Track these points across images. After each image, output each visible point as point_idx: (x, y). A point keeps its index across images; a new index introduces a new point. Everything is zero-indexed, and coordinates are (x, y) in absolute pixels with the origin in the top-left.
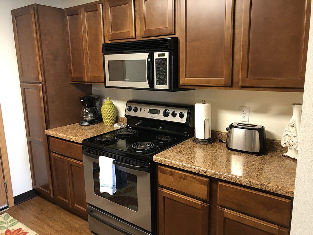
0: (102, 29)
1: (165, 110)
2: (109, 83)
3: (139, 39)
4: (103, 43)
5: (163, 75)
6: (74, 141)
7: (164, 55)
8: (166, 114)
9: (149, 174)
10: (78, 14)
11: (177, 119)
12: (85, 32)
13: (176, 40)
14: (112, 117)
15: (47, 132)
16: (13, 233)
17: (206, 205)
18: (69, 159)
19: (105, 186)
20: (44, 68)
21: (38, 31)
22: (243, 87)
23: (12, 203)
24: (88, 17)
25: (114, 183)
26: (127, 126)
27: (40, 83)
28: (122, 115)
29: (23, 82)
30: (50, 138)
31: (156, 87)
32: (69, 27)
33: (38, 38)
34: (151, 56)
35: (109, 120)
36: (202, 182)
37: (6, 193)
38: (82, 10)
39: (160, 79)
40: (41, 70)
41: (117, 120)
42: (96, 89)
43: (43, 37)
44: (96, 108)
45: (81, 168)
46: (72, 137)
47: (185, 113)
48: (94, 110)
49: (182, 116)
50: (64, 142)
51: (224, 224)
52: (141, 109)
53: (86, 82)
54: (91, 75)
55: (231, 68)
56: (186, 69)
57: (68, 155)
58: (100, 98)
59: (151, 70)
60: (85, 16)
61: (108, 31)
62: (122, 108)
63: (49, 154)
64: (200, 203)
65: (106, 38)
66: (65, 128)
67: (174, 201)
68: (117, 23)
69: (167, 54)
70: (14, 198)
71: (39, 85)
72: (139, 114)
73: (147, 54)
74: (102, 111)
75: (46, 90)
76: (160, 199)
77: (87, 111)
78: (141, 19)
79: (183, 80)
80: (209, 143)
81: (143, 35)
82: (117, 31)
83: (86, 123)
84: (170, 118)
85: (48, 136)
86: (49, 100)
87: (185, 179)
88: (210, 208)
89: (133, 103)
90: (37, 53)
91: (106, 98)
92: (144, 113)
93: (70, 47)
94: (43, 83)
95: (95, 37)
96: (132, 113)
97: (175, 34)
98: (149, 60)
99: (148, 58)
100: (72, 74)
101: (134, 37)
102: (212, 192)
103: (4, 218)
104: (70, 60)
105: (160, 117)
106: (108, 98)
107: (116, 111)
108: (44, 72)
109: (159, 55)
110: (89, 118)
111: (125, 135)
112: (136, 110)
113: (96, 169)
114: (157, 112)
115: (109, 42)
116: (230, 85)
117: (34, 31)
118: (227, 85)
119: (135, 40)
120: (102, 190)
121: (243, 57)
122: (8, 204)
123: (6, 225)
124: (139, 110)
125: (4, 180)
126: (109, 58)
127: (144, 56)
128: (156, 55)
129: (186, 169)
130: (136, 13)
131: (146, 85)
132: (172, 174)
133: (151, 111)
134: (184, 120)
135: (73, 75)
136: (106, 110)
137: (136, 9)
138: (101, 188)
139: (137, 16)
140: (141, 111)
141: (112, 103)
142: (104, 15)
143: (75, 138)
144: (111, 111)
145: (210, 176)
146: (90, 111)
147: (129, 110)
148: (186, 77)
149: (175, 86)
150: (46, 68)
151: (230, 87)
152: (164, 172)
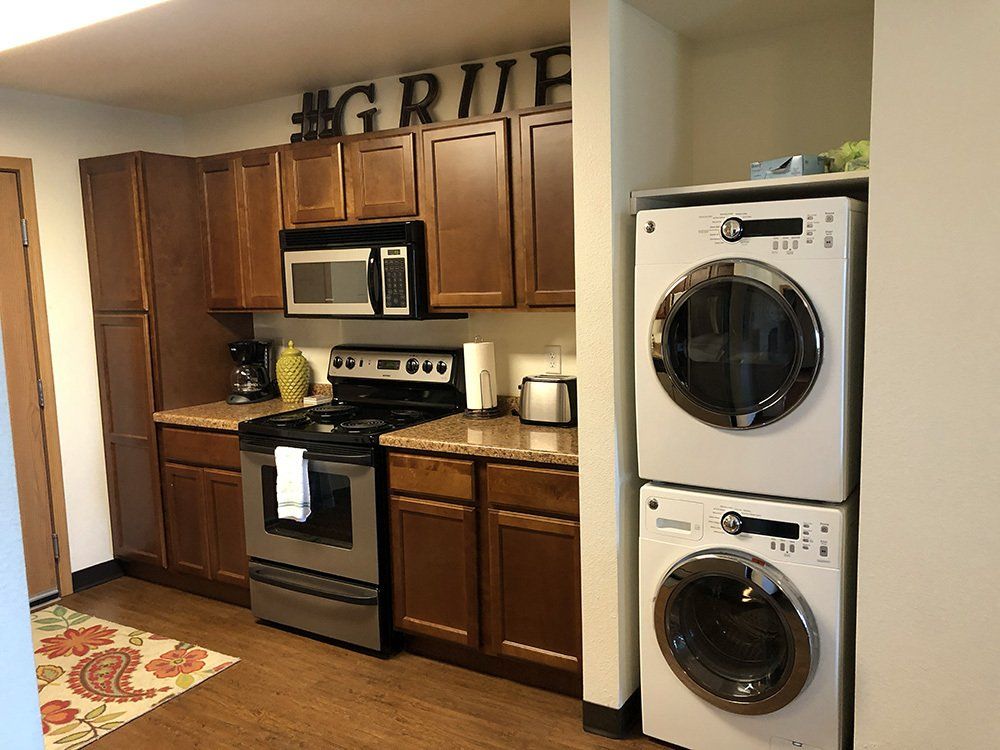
0: (279, 201)
1: (411, 361)
2: (294, 308)
3: (351, 222)
4: (281, 229)
5: (398, 288)
6: (221, 427)
7: (399, 252)
8: (412, 369)
9: (373, 469)
10: (227, 170)
11: (435, 377)
12: (241, 206)
13: (420, 227)
14: (299, 384)
15: (157, 417)
16: (83, 633)
17: (471, 509)
18: (207, 470)
19: (288, 504)
20: (153, 280)
21: (143, 206)
22: (533, 307)
23: (68, 588)
24: (250, 177)
25: (305, 498)
26: (333, 400)
27: (145, 312)
28: (323, 380)
29: (99, 310)
30: (164, 429)
31: (387, 311)
32: (206, 195)
33: (144, 219)
34: (375, 255)
35: (294, 390)
36: (462, 470)
37: (57, 560)
38: (237, 163)
39: (393, 296)
40: (147, 284)
41: (310, 391)
42: (261, 327)
43: (152, 216)
44: (264, 366)
45: (236, 485)
46: (215, 421)
47: (449, 364)
48: (260, 370)
49: (442, 370)
50: (198, 433)
51: (501, 538)
52: (361, 362)
53: (244, 309)
54: (256, 294)
55: (511, 275)
56: (439, 276)
57: (206, 460)
58: (273, 346)
59: (376, 280)
60: (241, 174)
61: (292, 206)
62: (321, 362)
63: (161, 466)
64: (460, 508)
65: (288, 218)
66: (196, 408)
67: (418, 514)
68: (310, 191)
69: (403, 252)
70: (75, 575)
71: (141, 316)
72: (357, 372)
73: (369, 250)
74: (277, 370)
75: (157, 328)
76: (395, 516)
77: (243, 373)
78: (355, 186)
79: (437, 298)
80: (491, 417)
81: (360, 214)
82: (309, 205)
83: (243, 400)
84: (420, 376)
85: (159, 426)
86: (163, 350)
87: (435, 469)
88: (478, 515)
89: (344, 352)
90: (140, 250)
91: (287, 346)
92: (368, 369)
93: (209, 237)
94: (152, 312)
95: (264, 217)
96: (343, 372)
97: (418, 214)
98: (372, 260)
99: (370, 259)
100: (213, 292)
101: (343, 217)
102: (478, 486)
103: (55, 613)
104: (207, 263)
105: (401, 374)
106: (291, 343)
107: (308, 372)
108: (154, 290)
109: (390, 253)
110: (248, 388)
111: (328, 413)
112: (350, 366)
113: (270, 474)
114: (395, 366)
115: (293, 227)
116: (513, 304)
117: (136, 204)
118: (507, 304)
119: (345, 223)
120: (283, 513)
121: (527, 257)
122: (59, 589)
123: (64, 624)
124: (358, 363)
125: (54, 532)
126: (293, 257)
127: (362, 254)
128: (384, 253)
129: (435, 449)
130: (346, 173)
131: (367, 309)
132: (413, 464)
133: (382, 365)
134: (445, 378)
135: (213, 294)
136: (286, 368)
137: (346, 165)
138: (280, 510)
139: (349, 180)
140: (361, 365)
141: (300, 354)
142: (284, 174)
143: (222, 421)
144: (297, 372)
145: (473, 455)
146: (252, 374)
147: (338, 365)
148: (440, 292)
149: (422, 309)
150: (157, 281)
151: (511, 307)
152: (400, 463)
